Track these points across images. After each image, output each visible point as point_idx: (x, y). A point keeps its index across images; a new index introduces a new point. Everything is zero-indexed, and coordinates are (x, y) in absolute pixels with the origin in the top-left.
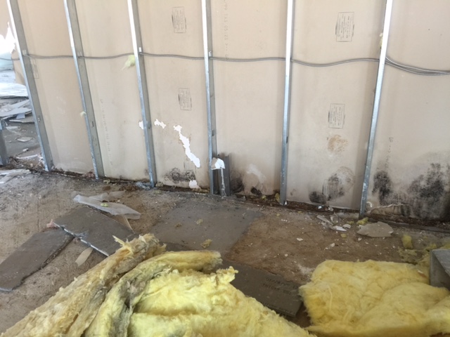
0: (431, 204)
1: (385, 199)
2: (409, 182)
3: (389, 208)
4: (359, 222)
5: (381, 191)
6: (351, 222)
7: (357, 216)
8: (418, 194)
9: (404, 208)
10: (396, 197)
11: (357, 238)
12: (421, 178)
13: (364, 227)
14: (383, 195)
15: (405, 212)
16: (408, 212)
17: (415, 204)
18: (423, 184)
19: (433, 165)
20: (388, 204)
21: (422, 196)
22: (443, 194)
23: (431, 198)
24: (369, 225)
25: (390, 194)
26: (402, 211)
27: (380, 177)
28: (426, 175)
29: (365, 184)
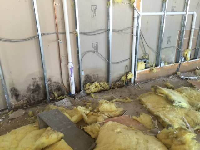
0: (38, 94)
1: (19, 99)
2: (26, 88)
3: (21, 102)
4: (9, 113)
5: (15, 96)
6: (5, 115)
7: (7, 111)
8: (32, 92)
9: (28, 100)
10: (23, 96)
11: (9, 121)
12: (30, 85)
13: (12, 115)
14: (17, 97)
15: (29, 101)
16: (30, 101)
17: (31, 96)
18: (32, 87)
19: (33, 79)
20: (20, 101)
21: (33, 92)
22: (41, 89)
23: (37, 92)
24: (14, 113)
25: (20, 96)
26: (27, 101)
27: (13, 90)
28: (32, 84)
29: (6, 96)
